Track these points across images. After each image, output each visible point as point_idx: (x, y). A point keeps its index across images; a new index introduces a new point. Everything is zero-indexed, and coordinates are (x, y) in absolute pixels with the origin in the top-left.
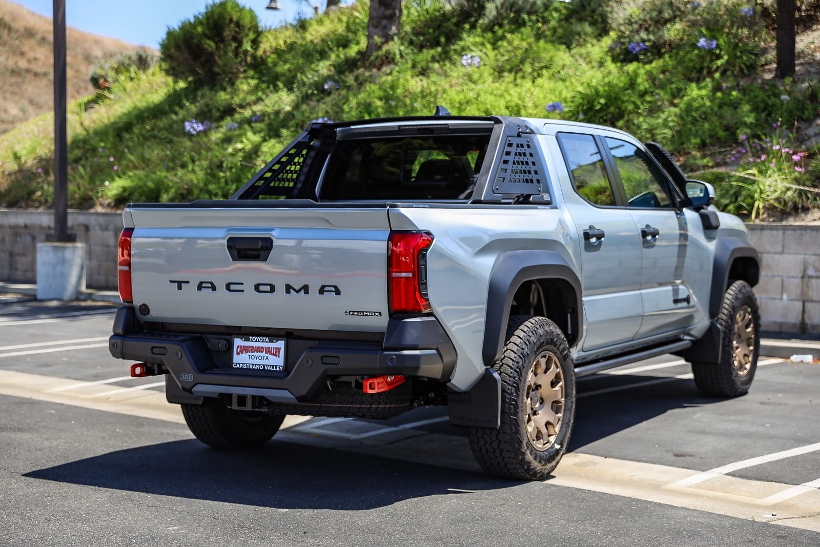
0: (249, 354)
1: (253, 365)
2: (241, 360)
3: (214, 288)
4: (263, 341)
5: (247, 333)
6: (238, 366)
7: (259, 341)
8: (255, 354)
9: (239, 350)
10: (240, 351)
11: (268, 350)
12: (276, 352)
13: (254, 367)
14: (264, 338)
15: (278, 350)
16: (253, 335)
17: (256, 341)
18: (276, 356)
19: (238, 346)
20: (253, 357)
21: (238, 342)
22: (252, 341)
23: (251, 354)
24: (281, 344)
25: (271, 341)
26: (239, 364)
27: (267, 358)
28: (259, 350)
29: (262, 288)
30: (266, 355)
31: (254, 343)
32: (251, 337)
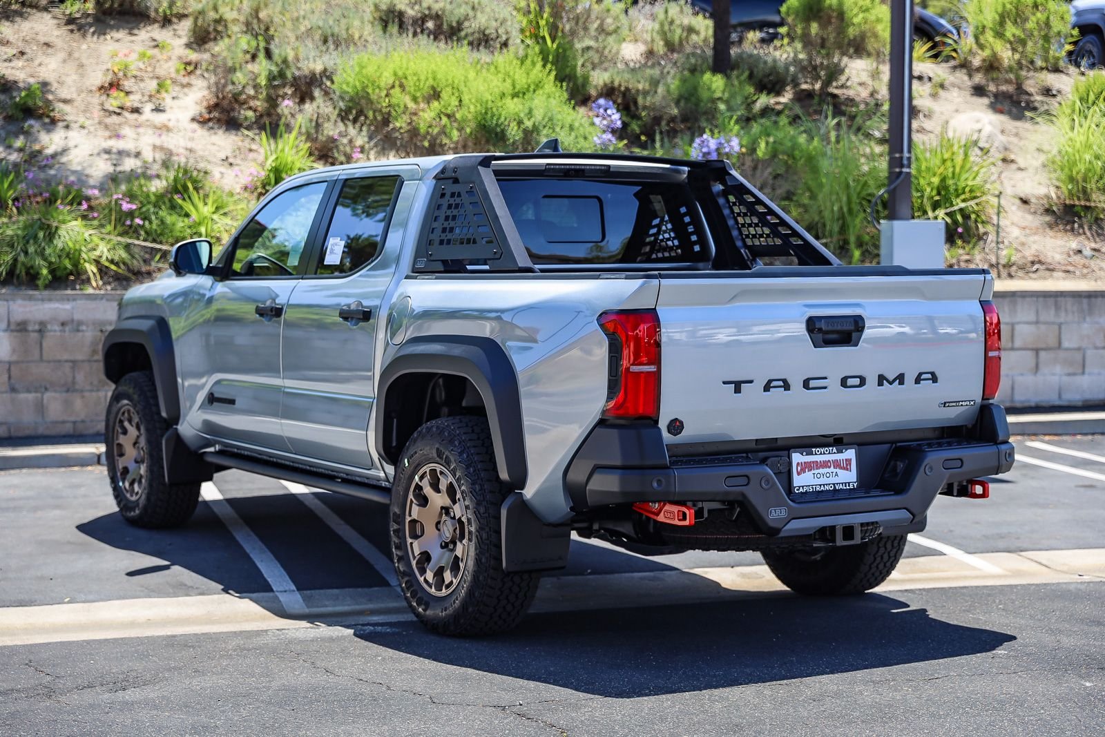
0: (813, 472)
1: (820, 485)
2: (803, 481)
3: (786, 386)
4: (829, 453)
5: (807, 444)
6: (801, 490)
7: (824, 454)
8: (821, 471)
9: (799, 468)
10: (801, 470)
11: (837, 464)
12: (847, 465)
13: (822, 488)
14: (831, 448)
15: (849, 461)
16: (816, 446)
17: (821, 454)
18: (847, 469)
19: (798, 464)
20: (819, 476)
21: (797, 458)
22: (816, 454)
23: (816, 471)
24: (851, 454)
25: (840, 451)
26: (803, 487)
27: (837, 475)
28: (825, 464)
29: (850, 382)
30: (835, 470)
31: (819, 456)
32: (814, 450)
